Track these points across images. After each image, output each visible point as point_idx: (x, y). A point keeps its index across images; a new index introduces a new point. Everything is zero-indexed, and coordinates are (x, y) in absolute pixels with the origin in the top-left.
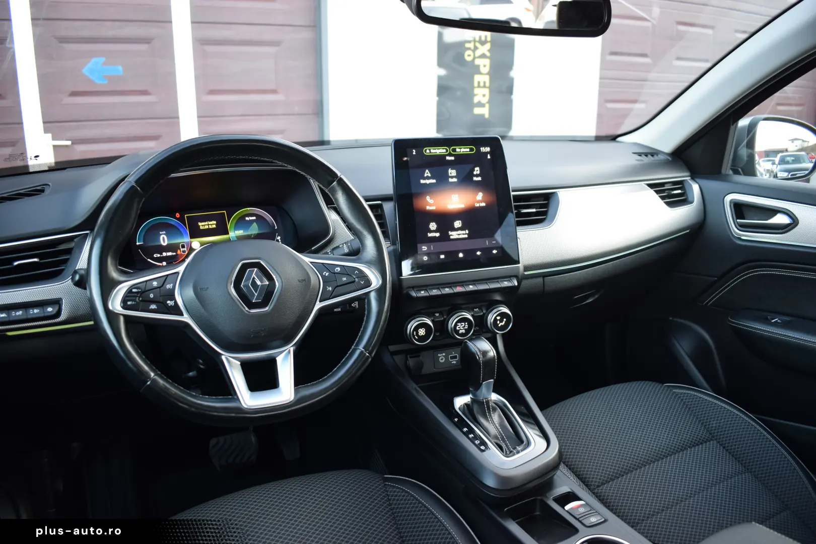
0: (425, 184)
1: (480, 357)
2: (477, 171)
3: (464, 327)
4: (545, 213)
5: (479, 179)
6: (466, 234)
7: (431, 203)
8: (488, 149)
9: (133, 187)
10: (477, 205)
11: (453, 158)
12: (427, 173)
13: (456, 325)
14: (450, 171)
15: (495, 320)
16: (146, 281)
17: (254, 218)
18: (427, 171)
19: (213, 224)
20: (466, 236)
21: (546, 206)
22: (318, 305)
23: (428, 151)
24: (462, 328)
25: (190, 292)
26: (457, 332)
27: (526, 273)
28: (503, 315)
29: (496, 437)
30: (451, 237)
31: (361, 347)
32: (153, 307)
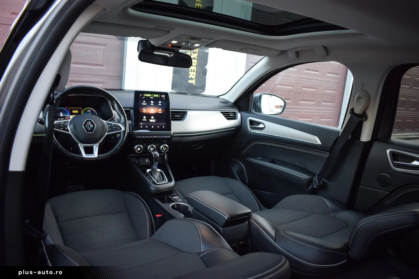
0: (143, 105)
1: (154, 156)
2: (160, 102)
4: (183, 117)
5: (161, 105)
7: (145, 111)
8: (164, 96)
9: (59, 97)
10: (159, 112)
11: (153, 98)
12: (144, 102)
13: (150, 148)
14: (151, 101)
15: (163, 148)
16: (60, 122)
17: (90, 111)
18: (144, 101)
19: (77, 112)
20: (155, 121)
21: (183, 115)
22: (107, 134)
23: (145, 95)
24: (152, 149)
25: (72, 126)
26: (150, 150)
27: (174, 135)
28: (165, 147)
29: (157, 179)
30: (150, 121)
31: (117, 146)
32: (62, 129)
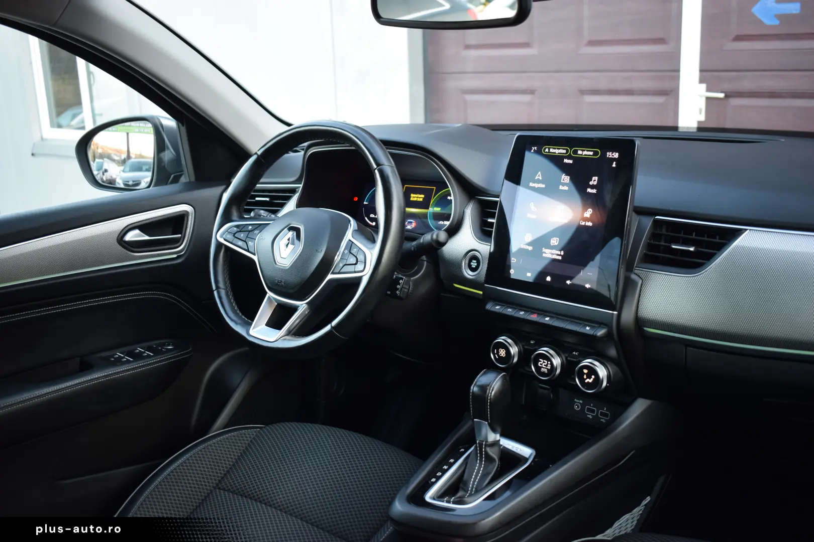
0: (534, 188)
2: (594, 181)
3: (546, 366)
4: (709, 257)
5: (594, 191)
6: (560, 255)
7: (533, 211)
8: (616, 155)
10: (583, 223)
11: (571, 162)
15: (582, 372)
16: (246, 224)
19: (421, 198)
20: (560, 258)
21: (719, 247)
22: (329, 277)
23: (547, 150)
24: (544, 365)
26: (538, 368)
27: (646, 329)
30: (544, 255)
32: (240, 243)
